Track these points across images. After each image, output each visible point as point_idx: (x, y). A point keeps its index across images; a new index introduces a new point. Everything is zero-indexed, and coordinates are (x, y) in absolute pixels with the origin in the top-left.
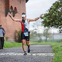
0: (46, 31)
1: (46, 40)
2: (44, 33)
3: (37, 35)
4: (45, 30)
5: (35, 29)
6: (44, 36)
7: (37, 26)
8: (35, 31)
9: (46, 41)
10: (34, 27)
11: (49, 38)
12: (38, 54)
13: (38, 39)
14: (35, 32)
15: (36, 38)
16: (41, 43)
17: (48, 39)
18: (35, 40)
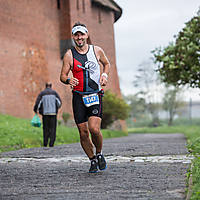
0: (169, 96)
1: (171, 119)
2: (166, 102)
3: (145, 106)
4: (166, 95)
5: (142, 93)
6: (166, 109)
7: (146, 82)
8: (140, 96)
9: (170, 122)
10: (136, 86)
11: (180, 115)
12: (149, 159)
13: (150, 117)
14: (142, 99)
15: (143, 116)
16: (158, 128)
17: (176, 117)
18: (141, 121)
